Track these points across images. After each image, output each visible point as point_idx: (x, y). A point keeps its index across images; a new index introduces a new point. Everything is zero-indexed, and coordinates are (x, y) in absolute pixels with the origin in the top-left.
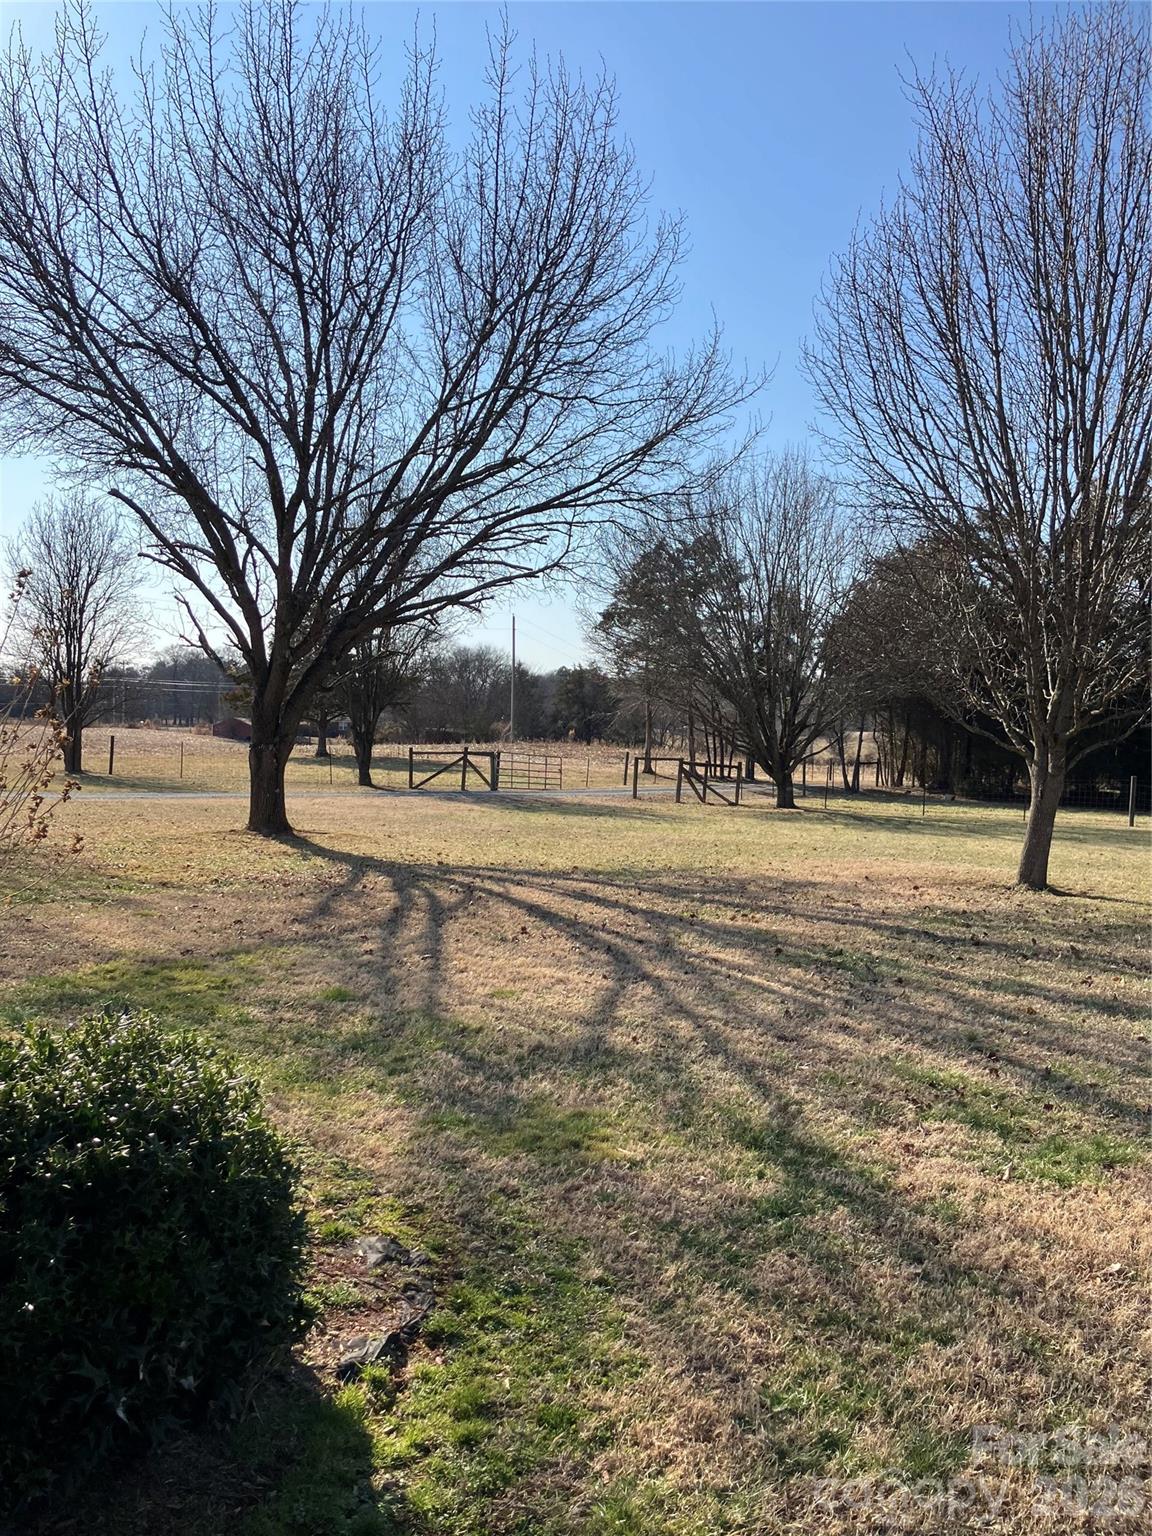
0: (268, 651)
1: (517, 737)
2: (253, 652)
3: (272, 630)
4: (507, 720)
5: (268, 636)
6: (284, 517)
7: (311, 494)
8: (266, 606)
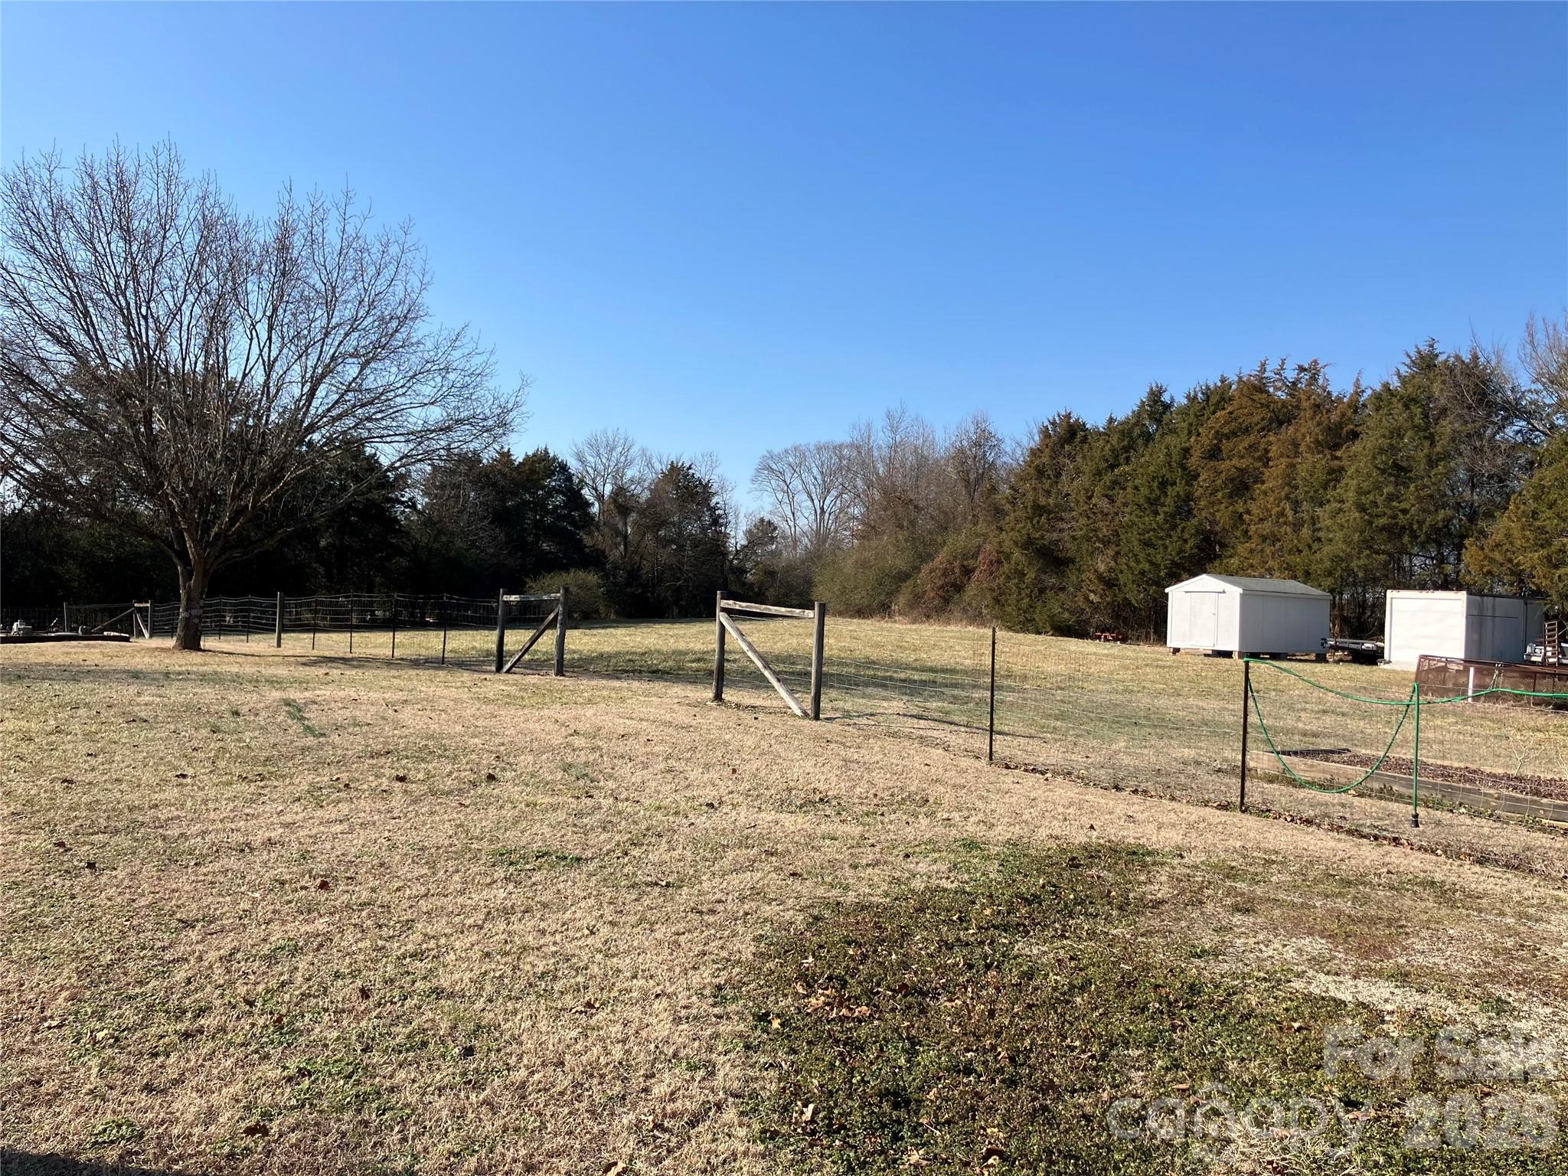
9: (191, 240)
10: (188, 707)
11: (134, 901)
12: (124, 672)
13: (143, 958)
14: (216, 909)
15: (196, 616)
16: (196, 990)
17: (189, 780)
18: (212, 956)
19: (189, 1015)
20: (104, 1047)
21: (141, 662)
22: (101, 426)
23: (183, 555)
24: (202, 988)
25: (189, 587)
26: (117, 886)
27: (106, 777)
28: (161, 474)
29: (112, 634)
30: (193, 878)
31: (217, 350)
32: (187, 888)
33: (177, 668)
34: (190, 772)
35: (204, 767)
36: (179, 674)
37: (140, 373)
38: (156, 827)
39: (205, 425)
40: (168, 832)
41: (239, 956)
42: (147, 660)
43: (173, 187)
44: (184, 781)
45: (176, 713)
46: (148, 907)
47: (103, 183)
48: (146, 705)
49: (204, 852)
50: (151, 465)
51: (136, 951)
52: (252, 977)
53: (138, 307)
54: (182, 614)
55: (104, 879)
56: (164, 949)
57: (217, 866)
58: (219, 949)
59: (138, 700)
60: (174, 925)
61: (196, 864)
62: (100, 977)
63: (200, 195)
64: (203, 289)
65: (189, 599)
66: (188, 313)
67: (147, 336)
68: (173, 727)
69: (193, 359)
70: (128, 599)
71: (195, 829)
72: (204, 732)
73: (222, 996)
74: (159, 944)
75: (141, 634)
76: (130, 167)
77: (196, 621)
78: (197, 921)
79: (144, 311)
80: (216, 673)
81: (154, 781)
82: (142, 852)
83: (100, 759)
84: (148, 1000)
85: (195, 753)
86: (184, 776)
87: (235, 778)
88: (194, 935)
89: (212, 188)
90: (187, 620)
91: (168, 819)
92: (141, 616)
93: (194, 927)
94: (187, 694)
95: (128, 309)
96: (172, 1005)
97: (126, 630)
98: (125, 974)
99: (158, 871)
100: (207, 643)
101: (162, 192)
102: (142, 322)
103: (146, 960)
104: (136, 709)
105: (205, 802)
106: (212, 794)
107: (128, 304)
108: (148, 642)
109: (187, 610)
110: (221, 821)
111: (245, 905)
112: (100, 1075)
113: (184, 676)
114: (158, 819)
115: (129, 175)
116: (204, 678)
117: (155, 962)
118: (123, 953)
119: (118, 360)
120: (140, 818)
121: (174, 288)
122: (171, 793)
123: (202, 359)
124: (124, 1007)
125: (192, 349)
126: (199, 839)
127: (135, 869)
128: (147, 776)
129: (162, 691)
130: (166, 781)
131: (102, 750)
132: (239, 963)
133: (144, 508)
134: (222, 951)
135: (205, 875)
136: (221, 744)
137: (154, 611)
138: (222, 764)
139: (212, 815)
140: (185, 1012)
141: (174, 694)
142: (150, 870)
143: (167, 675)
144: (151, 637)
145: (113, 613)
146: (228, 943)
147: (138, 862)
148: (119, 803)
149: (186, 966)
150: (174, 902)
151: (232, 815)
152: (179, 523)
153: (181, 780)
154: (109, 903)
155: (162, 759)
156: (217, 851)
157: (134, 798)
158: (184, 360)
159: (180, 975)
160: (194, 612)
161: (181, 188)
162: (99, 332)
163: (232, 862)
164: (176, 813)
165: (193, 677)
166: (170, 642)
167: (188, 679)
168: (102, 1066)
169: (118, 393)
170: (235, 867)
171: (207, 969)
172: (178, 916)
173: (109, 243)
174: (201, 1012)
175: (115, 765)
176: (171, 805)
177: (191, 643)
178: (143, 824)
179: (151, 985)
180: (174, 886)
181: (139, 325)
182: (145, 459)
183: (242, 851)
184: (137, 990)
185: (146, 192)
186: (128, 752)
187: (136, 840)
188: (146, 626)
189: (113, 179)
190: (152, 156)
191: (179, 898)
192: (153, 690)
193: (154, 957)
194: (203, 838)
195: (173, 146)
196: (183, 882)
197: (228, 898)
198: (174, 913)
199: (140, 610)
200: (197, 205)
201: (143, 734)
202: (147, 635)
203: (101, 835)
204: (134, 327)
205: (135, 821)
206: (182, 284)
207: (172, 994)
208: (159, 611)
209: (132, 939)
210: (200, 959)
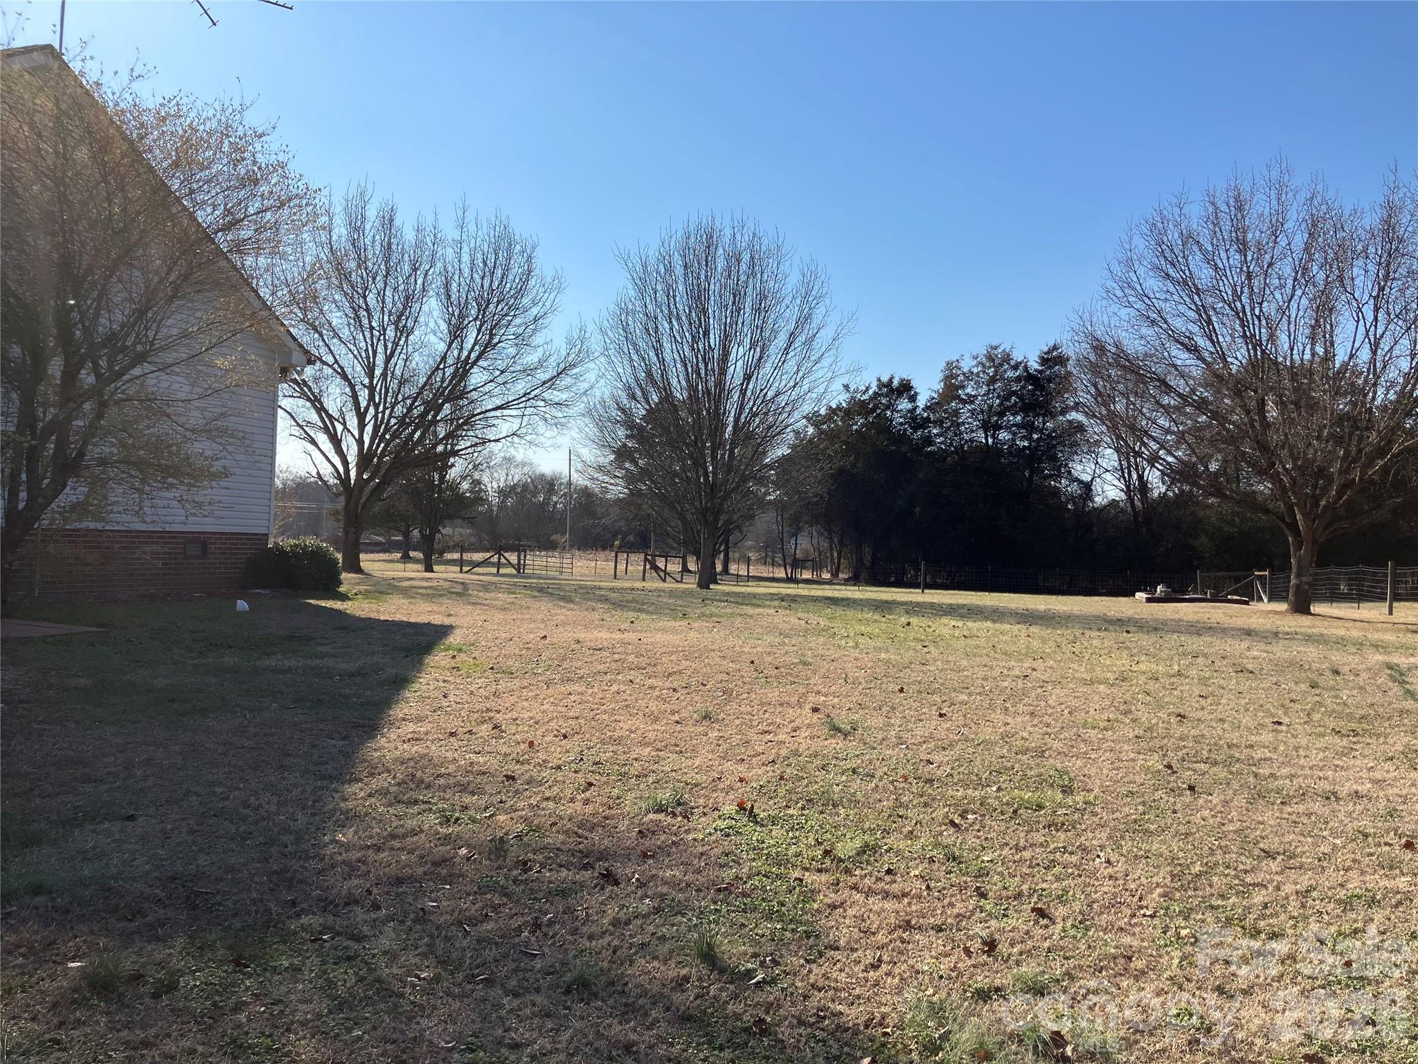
0: (352, 482)
1: (572, 547)
2: (345, 480)
3: (355, 469)
4: (564, 533)
5: (353, 474)
6: (361, 416)
7: (377, 401)
8: (352, 458)
9: (1299, 240)
10: (1291, 663)
11: (1224, 824)
12: (1240, 629)
13: (1227, 875)
14: (1296, 847)
15: (1306, 583)
16: (1271, 916)
17: (1284, 728)
18: (1288, 888)
19: (1263, 936)
20: (1186, 944)
21: (1255, 622)
22: (1223, 417)
23: (1293, 526)
24: (1276, 915)
25: (1300, 556)
26: (1211, 810)
27: (1212, 716)
28: (1272, 455)
29: (1235, 597)
30: (1277, 814)
31: (1324, 336)
32: (1272, 822)
33: (1287, 629)
34: (1286, 720)
35: (1299, 717)
36: (1288, 634)
37: (1253, 367)
38: (1249, 765)
39: (1313, 406)
40: (1261, 771)
41: (1315, 894)
42: (1261, 620)
43: (1284, 196)
44: (1280, 728)
45: (1281, 667)
46: (1235, 832)
47: (1224, 208)
48: (1254, 658)
49: (1291, 793)
50: (1263, 447)
51: (1221, 868)
52: (1326, 917)
53: (1253, 309)
54: (1293, 581)
55: (1201, 801)
56: (1246, 872)
57: (1301, 808)
58: (1296, 884)
59: (1248, 654)
60: (1256, 853)
61: (1282, 803)
62: (1189, 883)
63: (1308, 197)
64: (1311, 281)
65: (1300, 567)
66: (1296, 305)
67: (1260, 333)
68: (1275, 680)
69: (1301, 348)
70: (1249, 568)
71: (1285, 771)
72: (1303, 687)
73: (1295, 927)
74: (1241, 867)
75: (1260, 599)
76: (1246, 187)
77: (1307, 587)
78: (1278, 853)
79: (1257, 311)
80: (1322, 635)
81: (1252, 725)
82: (1235, 785)
83: (1209, 700)
84: (1228, 913)
85: (1292, 704)
86: (1280, 723)
87: (1329, 731)
88: (1274, 866)
89: (1320, 188)
90: (1298, 587)
91: (1261, 759)
92: (1261, 583)
93: (1274, 859)
94: (1291, 652)
95: (1244, 312)
96: (1247, 923)
97: (1248, 595)
98: (1211, 886)
99: (1247, 802)
100: (1315, 608)
101: (1274, 202)
102: (1256, 322)
103: (1229, 878)
104: (1245, 661)
105: (1297, 749)
106: (1304, 742)
107: (1243, 307)
108: (1266, 605)
109: (1298, 576)
110: (1311, 768)
111: (1326, 848)
112: (1181, 967)
113: (1290, 636)
114: (1253, 758)
115: (1245, 196)
116: (1309, 639)
117: (1236, 882)
118: (1210, 868)
119: (1237, 358)
120: (1237, 755)
121: (1282, 286)
122: (1266, 737)
123: (1309, 346)
124: (1207, 914)
125: (1299, 339)
126: (1287, 781)
127: (1228, 798)
128: (1247, 720)
129: (1269, 648)
130: (1262, 726)
131: (1212, 694)
132: (1314, 900)
133: (1264, 487)
134: (1298, 886)
135: (1289, 814)
136: (1318, 698)
137: (1271, 579)
138: (1316, 717)
139: (1302, 761)
140: (1259, 932)
141: (1280, 651)
142: (1240, 801)
143: (1276, 634)
144: (1269, 601)
145: (1237, 580)
146: (1305, 881)
147: (1231, 792)
148: (1220, 739)
149: (1264, 892)
150: (1258, 833)
151: (1321, 764)
152: (1289, 497)
153: (1276, 727)
154: (1202, 822)
155: (1262, 706)
156: (1303, 794)
157: (1234, 737)
158: (1292, 350)
159: (1258, 898)
160: (1304, 579)
161: (1290, 195)
162: (1220, 337)
163: (1317, 807)
164: (1268, 755)
165: (1300, 637)
166: (1283, 606)
167: (1295, 639)
168: (1182, 960)
169: (1235, 386)
170: (1319, 812)
171: (1283, 899)
172: (1261, 845)
173: (1228, 258)
174: (1274, 936)
175: (1220, 707)
176: (1265, 747)
177: (1301, 607)
178: (1238, 760)
179: (1231, 901)
180: (1260, 819)
181: (1254, 324)
182: (1258, 442)
183: (1328, 798)
184: (1220, 902)
185: (1260, 207)
186: (1233, 698)
187: (1231, 773)
188: (1265, 592)
189: (1232, 202)
190: (1265, 172)
191: (1263, 830)
192: (1262, 646)
193: (1237, 877)
194: (1292, 781)
195: (1284, 158)
196: (1269, 816)
197: (1309, 839)
198: (1258, 842)
199: (1260, 577)
200: (1305, 207)
201: (1248, 683)
202: (1266, 600)
203: (1203, 765)
204: (1249, 328)
205: (1231, 757)
206: (1290, 282)
207: (1250, 913)
208: (1276, 579)
209: (1219, 857)
210: (1278, 888)
